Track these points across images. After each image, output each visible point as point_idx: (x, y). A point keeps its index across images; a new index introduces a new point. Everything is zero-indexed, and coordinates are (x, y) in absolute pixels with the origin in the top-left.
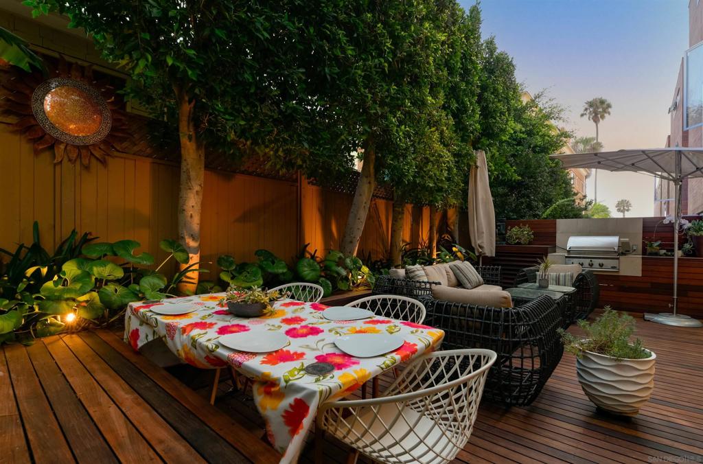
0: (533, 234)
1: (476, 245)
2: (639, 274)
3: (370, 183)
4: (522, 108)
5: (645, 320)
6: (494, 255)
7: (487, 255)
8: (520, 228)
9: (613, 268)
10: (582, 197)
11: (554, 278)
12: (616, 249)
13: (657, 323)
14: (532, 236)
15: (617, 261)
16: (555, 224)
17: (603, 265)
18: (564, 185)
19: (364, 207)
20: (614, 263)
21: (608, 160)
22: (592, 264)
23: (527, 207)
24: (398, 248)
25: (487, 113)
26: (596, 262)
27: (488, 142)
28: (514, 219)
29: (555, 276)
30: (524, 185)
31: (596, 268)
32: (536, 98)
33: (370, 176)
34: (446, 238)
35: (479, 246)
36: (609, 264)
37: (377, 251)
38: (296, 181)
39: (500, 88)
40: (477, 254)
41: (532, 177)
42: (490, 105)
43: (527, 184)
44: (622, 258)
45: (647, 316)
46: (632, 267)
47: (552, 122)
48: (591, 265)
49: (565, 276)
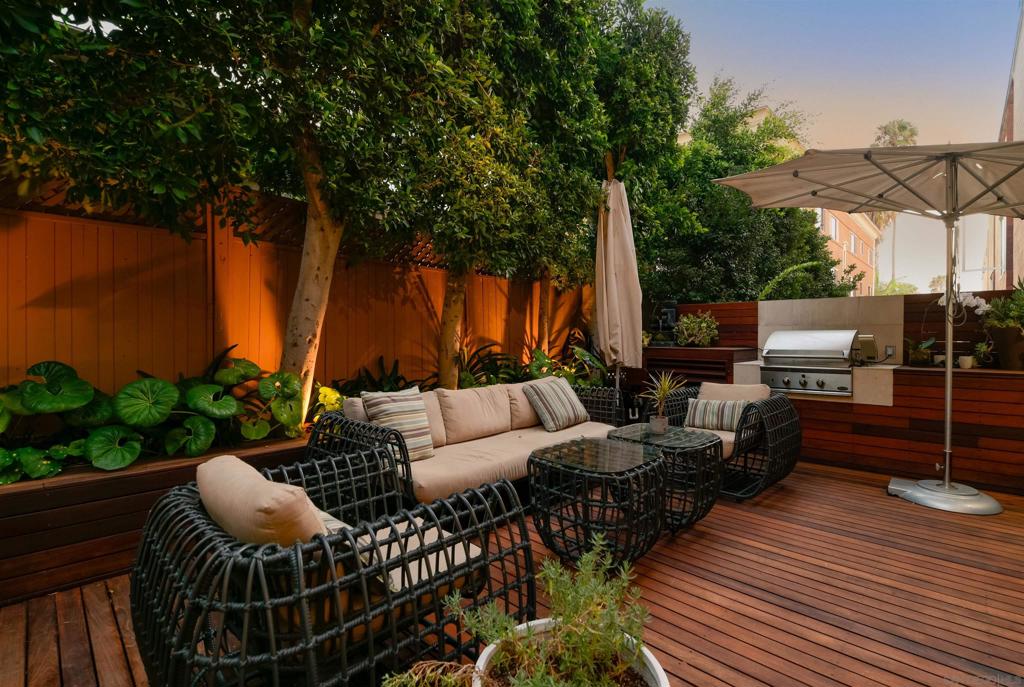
0: (717, 328)
1: (606, 348)
2: (889, 402)
3: (322, 230)
4: (726, 119)
5: (890, 495)
6: (640, 366)
7: (626, 365)
8: (699, 317)
9: (842, 389)
10: (848, 269)
11: (716, 410)
12: (847, 353)
13: (907, 501)
14: (716, 332)
15: (849, 376)
16: (756, 309)
17: (823, 383)
18: (808, 248)
19: (317, 276)
20: (845, 380)
21: (830, 187)
22: (805, 383)
23: (723, 281)
24: (450, 355)
25: (622, 114)
26: (813, 378)
27: (635, 168)
28: (698, 302)
29: (716, 407)
30: (716, 245)
31: (813, 390)
32: (750, 99)
33: (320, 216)
34: (577, 335)
35: (611, 348)
36: (833, 381)
37: (422, 360)
38: (203, 229)
39: (651, 72)
40: (609, 364)
41: (731, 231)
42: (632, 101)
43: (721, 243)
44: (857, 371)
45: (895, 486)
46: (875, 389)
47: (781, 143)
48: (804, 385)
49: (734, 406)
